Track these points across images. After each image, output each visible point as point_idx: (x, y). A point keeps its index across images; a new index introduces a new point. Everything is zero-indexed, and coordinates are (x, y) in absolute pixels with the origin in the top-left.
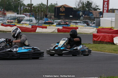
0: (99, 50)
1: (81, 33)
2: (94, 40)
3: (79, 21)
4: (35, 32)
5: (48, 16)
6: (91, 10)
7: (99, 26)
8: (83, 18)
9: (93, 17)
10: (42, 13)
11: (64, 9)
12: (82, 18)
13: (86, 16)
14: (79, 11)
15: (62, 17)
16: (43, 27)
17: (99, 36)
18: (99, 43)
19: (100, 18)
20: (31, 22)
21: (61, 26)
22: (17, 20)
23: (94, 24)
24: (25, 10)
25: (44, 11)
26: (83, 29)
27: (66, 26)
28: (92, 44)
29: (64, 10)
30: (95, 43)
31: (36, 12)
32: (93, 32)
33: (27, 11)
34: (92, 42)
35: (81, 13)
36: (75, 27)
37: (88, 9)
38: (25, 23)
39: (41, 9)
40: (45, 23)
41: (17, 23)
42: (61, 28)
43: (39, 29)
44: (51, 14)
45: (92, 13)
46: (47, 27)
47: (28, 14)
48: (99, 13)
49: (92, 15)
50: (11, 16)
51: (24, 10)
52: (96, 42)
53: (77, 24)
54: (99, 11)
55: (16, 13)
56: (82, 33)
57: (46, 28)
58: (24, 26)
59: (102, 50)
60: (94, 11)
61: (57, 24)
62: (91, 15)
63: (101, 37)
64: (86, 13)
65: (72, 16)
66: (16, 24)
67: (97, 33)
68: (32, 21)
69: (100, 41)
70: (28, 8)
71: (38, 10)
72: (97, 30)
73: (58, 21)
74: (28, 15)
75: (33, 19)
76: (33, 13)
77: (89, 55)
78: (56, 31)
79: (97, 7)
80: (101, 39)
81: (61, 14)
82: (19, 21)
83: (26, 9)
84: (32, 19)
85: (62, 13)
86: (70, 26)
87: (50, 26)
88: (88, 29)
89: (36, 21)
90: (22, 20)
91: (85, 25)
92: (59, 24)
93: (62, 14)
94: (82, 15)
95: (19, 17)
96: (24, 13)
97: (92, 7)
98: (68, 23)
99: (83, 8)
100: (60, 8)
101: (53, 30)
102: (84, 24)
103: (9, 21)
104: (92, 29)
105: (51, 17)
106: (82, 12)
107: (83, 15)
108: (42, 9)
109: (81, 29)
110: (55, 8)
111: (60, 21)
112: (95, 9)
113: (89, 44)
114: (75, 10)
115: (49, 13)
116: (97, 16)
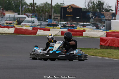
0: (106, 56)
1: (87, 37)
2: (102, 44)
3: (87, 24)
4: (36, 34)
5: (53, 17)
6: (103, 11)
7: (110, 29)
8: (93, 20)
9: (105, 19)
10: (47, 13)
11: (71, 9)
12: (91, 20)
13: (97, 18)
14: (89, 12)
15: (69, 19)
16: (44, 30)
17: (107, 40)
18: (107, 49)
19: (111, 20)
20: (32, 23)
21: (66, 29)
22: (17, 21)
23: (105, 27)
24: (27, 10)
25: (49, 11)
26: (91, 32)
27: (72, 29)
28: (98, 49)
29: (72, 11)
30: (102, 49)
31: (40, 13)
32: (101, 36)
33: (29, 11)
34: (99, 47)
35: (91, 15)
36: (82, 30)
37: (99, 10)
38: (26, 25)
39: (45, 9)
40: (48, 25)
41: (17, 24)
42: (65, 30)
43: (41, 32)
44: (57, 15)
45: (103, 14)
46: (51, 29)
47: (31, 14)
48: (111, 15)
49: (104, 16)
50: (10, 16)
51: (25, 10)
52: (103, 47)
53: (85, 27)
54: (112, 12)
55: (17, 14)
56: (89, 36)
57: (49, 30)
58: (24, 28)
59: (109, 56)
60: (106, 12)
61: (61, 27)
62: (102, 16)
63: (109, 42)
64: (96, 14)
65: (79, 18)
66: (15, 25)
67: (106, 37)
68: (34, 23)
69: (108, 46)
70: (30, 8)
71: (42, 11)
72: (106, 33)
73: (63, 23)
74: (31, 16)
75: (36, 20)
76: (37, 13)
77: (85, 60)
78: (60, 34)
79: (109, 8)
80: (109, 43)
81: (68, 15)
82: (19, 22)
83: (28, 8)
84: (34, 20)
85: (69, 13)
86: (76, 29)
87: (54, 28)
88: (96, 32)
89: (38, 23)
90: (22, 22)
91: (95, 27)
92: (64, 26)
93: (70, 15)
94: (92, 17)
95: (19, 18)
96: (26, 14)
97: (104, 8)
98: (74, 25)
99: (93, 9)
100: (68, 9)
101: (57, 32)
102: (93, 26)
103: (8, 22)
104: (101, 33)
105: (57, 19)
106: (92, 13)
107: (94, 17)
108: (47, 10)
109: (88, 32)
110: (62, 8)
111: (65, 22)
112: (107, 11)
113: (96, 49)
114: (84, 10)
115: (55, 14)
116: (110, 18)
